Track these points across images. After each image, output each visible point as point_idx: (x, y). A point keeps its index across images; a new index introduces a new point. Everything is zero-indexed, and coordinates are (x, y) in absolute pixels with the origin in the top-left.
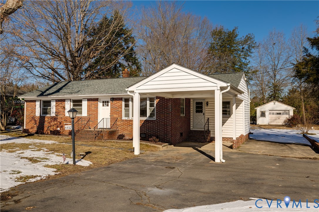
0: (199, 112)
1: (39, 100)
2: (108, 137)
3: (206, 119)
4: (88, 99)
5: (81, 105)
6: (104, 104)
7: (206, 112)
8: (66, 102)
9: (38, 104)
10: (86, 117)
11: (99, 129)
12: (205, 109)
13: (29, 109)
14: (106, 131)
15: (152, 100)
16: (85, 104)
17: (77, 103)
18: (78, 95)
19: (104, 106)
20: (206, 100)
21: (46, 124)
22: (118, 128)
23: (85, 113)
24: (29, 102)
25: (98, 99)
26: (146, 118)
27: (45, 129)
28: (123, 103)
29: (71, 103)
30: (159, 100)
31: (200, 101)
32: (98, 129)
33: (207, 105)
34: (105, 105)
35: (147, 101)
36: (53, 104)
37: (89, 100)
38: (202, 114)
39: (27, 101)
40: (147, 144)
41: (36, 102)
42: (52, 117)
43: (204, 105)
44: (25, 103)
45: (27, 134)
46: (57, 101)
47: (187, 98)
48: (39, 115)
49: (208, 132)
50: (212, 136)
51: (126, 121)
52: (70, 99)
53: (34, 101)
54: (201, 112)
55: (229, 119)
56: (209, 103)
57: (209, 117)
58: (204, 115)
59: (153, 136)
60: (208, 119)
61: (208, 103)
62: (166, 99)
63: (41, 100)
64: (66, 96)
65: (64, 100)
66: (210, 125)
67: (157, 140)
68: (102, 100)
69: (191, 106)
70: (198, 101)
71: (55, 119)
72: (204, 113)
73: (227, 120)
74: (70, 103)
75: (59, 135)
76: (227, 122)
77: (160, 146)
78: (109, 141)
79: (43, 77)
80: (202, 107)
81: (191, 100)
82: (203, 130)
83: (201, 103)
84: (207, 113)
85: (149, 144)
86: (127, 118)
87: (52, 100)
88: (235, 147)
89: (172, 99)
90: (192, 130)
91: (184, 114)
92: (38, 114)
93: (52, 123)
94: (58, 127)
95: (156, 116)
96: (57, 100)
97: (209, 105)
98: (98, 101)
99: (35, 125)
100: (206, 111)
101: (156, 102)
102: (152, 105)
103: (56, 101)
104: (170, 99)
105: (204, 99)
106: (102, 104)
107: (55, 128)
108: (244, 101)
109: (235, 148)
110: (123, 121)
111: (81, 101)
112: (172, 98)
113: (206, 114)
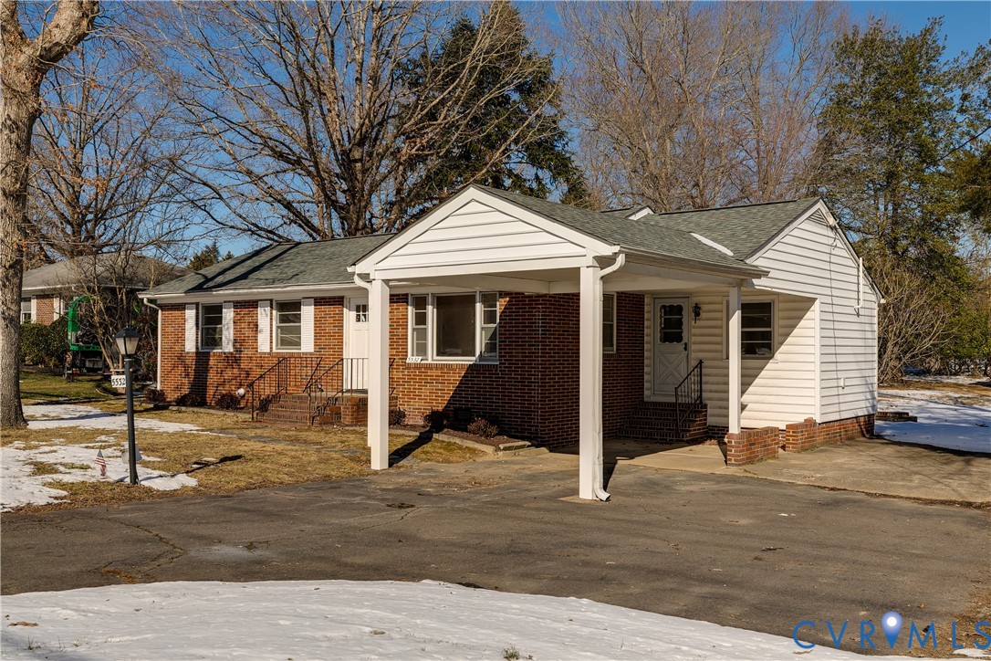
0: (671, 341)
1: (193, 303)
2: (355, 418)
3: (694, 363)
4: (315, 299)
5: (298, 318)
6: (361, 313)
7: (693, 339)
8: (260, 310)
9: (190, 314)
10: (311, 354)
11: (348, 391)
12: (691, 329)
13: (170, 329)
14: (349, 399)
15: (489, 299)
16: (308, 313)
17: (289, 310)
18: (285, 287)
19: (359, 321)
20: (695, 300)
21: (213, 378)
22: (395, 392)
23: (307, 345)
24: (169, 309)
25: (343, 297)
26: (474, 358)
27: (211, 391)
28: (411, 311)
29: (274, 312)
30: (508, 299)
31: (675, 303)
32: (342, 392)
33: (697, 314)
34: (362, 317)
35: (475, 303)
36: (228, 314)
37: (319, 301)
38: (680, 346)
39: (164, 307)
40: (453, 441)
41: (184, 309)
42: (225, 353)
43: (687, 315)
44: (160, 311)
45: (152, 406)
46: (238, 305)
47: (622, 293)
48: (194, 350)
49: (699, 407)
50: (711, 421)
51: (417, 367)
52: (271, 301)
53: (181, 307)
54: (678, 338)
55: (770, 365)
56: (704, 307)
57: (702, 355)
58: (685, 349)
59: (478, 416)
60: (701, 362)
61: (700, 308)
62: (529, 297)
63: (197, 304)
64: (255, 290)
65: (253, 304)
66: (706, 383)
67: (494, 430)
68: (354, 303)
69: (647, 320)
70: (668, 303)
71: (233, 360)
72: (686, 344)
73: (762, 369)
74: (271, 313)
75: (237, 409)
76: (763, 373)
77: (489, 449)
78: (351, 428)
79: (249, 230)
80: (679, 324)
81: (647, 300)
82: (673, 400)
83: (679, 309)
84: (695, 343)
85: (458, 441)
86: (420, 358)
87: (225, 302)
88: (735, 460)
89: (545, 295)
90: (648, 403)
91: (612, 345)
92: (190, 345)
93: (228, 374)
94: (240, 386)
95: (500, 353)
96: (237, 302)
97: (703, 315)
98: (343, 305)
99: (186, 381)
100: (694, 335)
101: (500, 305)
102: (490, 317)
103: (235, 307)
104: (539, 296)
105: (686, 295)
106: (353, 314)
107: (233, 388)
108: (817, 302)
109: (733, 462)
110: (408, 367)
111: (296, 305)
112: (544, 292)
113: (694, 347)
